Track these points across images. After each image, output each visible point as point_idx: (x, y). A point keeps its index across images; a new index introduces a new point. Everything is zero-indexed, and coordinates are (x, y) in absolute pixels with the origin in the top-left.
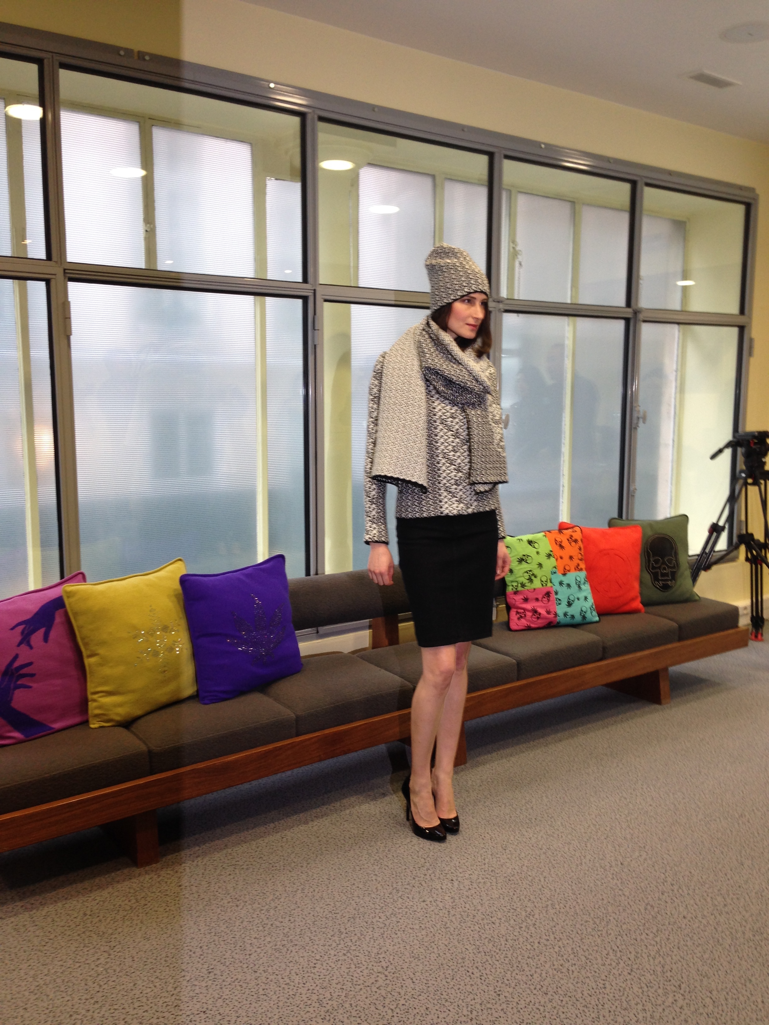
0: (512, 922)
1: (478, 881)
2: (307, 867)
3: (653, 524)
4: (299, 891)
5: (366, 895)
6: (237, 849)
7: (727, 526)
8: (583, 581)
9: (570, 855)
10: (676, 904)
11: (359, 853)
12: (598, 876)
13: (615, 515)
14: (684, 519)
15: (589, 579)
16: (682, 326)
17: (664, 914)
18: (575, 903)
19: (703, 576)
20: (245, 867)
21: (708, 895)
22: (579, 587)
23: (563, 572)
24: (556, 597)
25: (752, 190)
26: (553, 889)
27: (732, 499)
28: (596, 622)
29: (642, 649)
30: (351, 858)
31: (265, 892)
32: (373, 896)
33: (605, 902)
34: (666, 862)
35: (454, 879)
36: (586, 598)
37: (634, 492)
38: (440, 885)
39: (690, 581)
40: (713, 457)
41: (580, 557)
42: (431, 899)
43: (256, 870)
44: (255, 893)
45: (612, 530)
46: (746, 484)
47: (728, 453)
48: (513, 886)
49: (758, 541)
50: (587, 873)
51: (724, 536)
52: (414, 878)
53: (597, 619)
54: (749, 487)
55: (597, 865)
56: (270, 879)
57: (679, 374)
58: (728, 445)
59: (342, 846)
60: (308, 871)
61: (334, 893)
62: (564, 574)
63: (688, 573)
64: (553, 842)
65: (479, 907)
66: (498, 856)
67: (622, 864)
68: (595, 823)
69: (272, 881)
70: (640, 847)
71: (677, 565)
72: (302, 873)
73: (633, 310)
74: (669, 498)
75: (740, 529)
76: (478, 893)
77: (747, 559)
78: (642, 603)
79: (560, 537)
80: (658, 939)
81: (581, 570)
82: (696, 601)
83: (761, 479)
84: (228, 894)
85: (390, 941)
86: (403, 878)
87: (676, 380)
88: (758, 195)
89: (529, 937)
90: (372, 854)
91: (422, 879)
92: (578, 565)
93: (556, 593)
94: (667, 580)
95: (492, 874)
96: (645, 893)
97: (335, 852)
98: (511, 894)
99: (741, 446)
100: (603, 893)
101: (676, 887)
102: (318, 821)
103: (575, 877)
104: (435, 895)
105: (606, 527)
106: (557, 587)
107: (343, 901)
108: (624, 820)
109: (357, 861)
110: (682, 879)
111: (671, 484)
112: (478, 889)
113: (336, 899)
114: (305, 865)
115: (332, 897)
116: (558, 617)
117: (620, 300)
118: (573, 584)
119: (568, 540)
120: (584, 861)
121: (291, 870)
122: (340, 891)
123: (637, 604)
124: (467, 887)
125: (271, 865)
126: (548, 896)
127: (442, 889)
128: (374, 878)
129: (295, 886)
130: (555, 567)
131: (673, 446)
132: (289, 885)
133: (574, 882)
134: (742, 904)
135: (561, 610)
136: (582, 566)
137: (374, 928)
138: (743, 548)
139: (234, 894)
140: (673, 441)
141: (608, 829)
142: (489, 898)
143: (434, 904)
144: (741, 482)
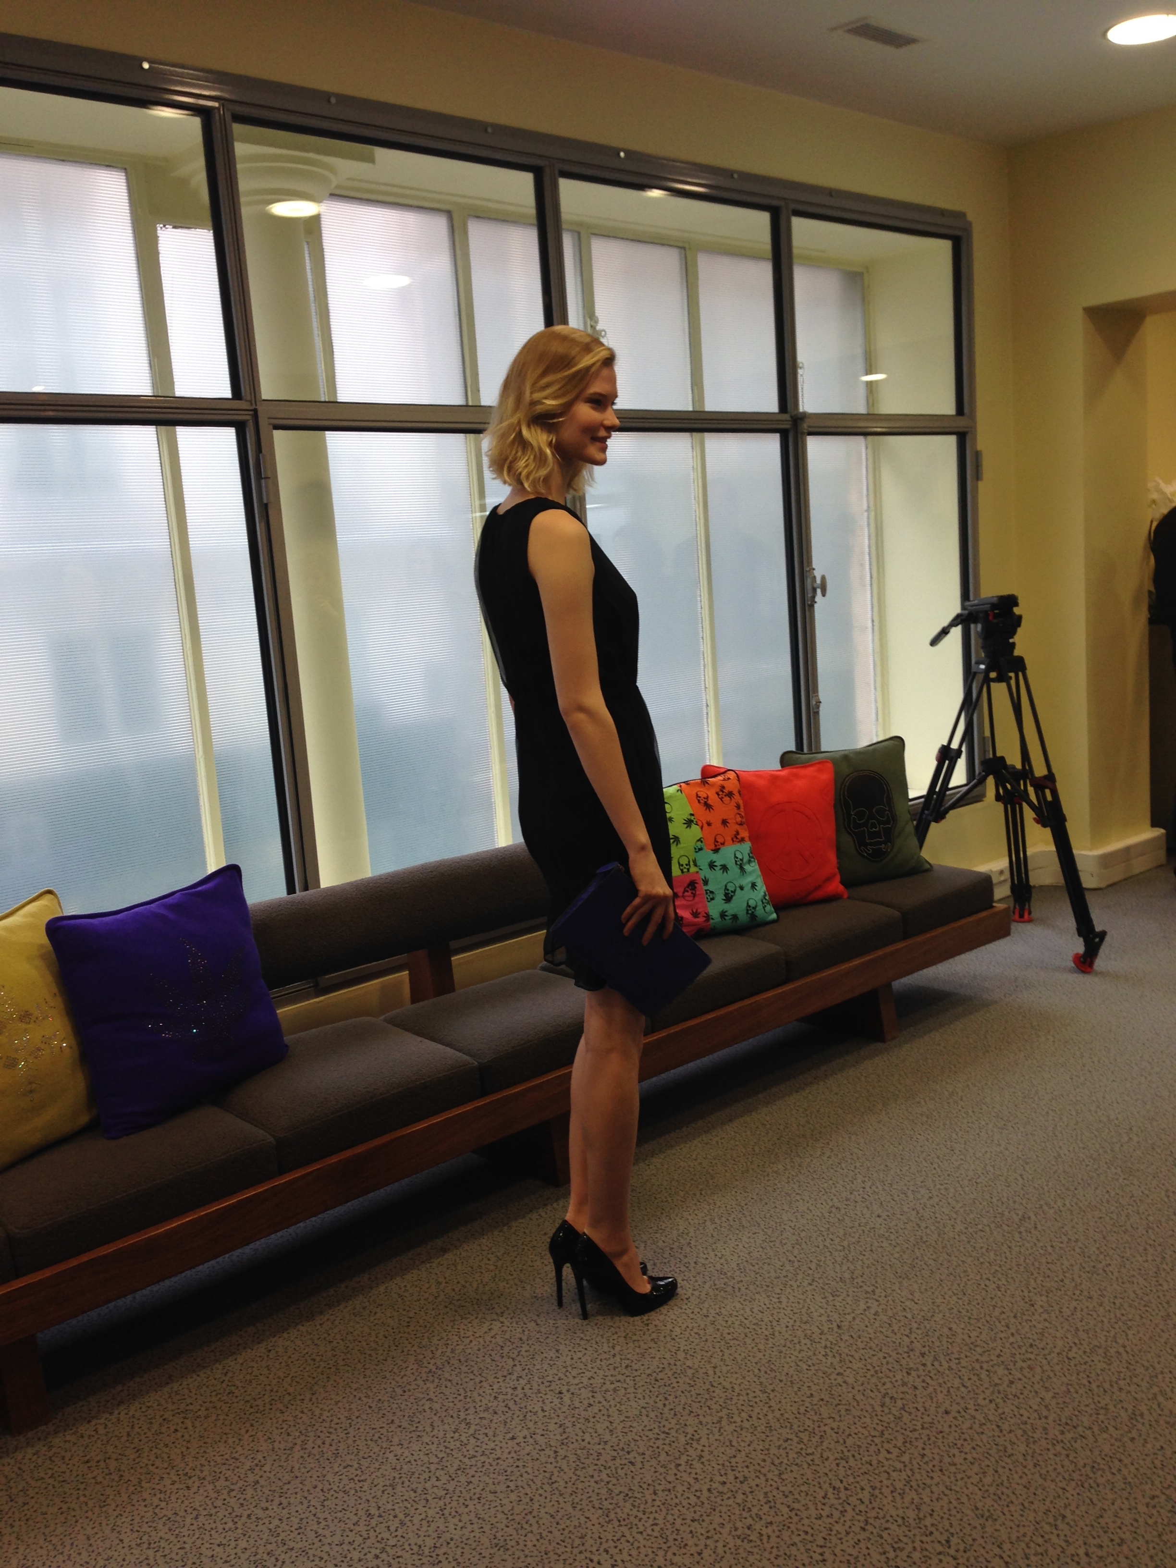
0: (663, 1456)
1: (604, 1389)
2: (311, 1400)
3: (847, 758)
4: (298, 1448)
5: (414, 1440)
6: (190, 1380)
7: (964, 749)
8: (746, 859)
9: (755, 1321)
10: (930, 1389)
11: (400, 1363)
12: (803, 1354)
13: (793, 748)
14: (897, 744)
15: (755, 854)
16: (870, 438)
17: (913, 1411)
18: (766, 1409)
19: (935, 829)
20: (202, 1413)
21: (981, 1368)
22: (741, 868)
23: (713, 847)
24: (705, 888)
25: (961, 215)
26: (728, 1386)
27: (969, 705)
28: (774, 922)
29: (849, 959)
30: (388, 1375)
31: (237, 1455)
32: (426, 1439)
33: (815, 1400)
34: (909, 1316)
35: (564, 1390)
36: (753, 886)
37: (818, 707)
38: (540, 1404)
39: (915, 841)
40: (934, 642)
41: (739, 819)
42: (525, 1432)
43: (221, 1417)
44: (218, 1459)
45: (785, 772)
46: (987, 681)
47: (956, 633)
48: (662, 1390)
49: (1013, 767)
50: (784, 1349)
51: (961, 765)
52: (496, 1398)
53: (774, 916)
54: (993, 685)
55: (799, 1333)
56: (247, 1431)
57: (873, 514)
58: (954, 623)
59: (373, 1353)
60: (314, 1408)
61: (358, 1442)
62: (716, 851)
63: (910, 828)
64: (725, 1302)
65: (607, 1437)
66: (634, 1338)
67: (839, 1327)
68: (792, 1258)
69: (250, 1433)
70: (867, 1292)
71: (894, 818)
72: (302, 1412)
73: (791, 417)
74: (874, 711)
75: (984, 751)
76: (604, 1412)
77: (998, 798)
78: (841, 882)
79: (703, 792)
80: (906, 1458)
81: (742, 840)
82: (927, 871)
83: (1011, 672)
84: (173, 1468)
85: (456, 1521)
86: (478, 1399)
87: (869, 525)
88: (970, 224)
89: (692, 1482)
90: (425, 1361)
91: (509, 1397)
92: (738, 833)
93: (706, 882)
94: (880, 843)
95: (627, 1374)
96: (880, 1375)
97: (359, 1366)
98: (660, 1405)
99: (975, 622)
100: (811, 1384)
101: (928, 1360)
102: (331, 1312)
103: (764, 1361)
104: (531, 1425)
105: (778, 767)
106: (706, 872)
107: (374, 1456)
108: (839, 1248)
109: (398, 1379)
110: (937, 1343)
111: (875, 689)
112: (604, 1403)
113: (361, 1454)
114: (308, 1396)
115: (356, 1451)
116: (712, 921)
117: (769, 403)
118: (731, 864)
119: (718, 794)
120: (777, 1328)
121: (284, 1409)
122: (368, 1438)
123: (836, 886)
124: (586, 1402)
125: (249, 1405)
126: (721, 1401)
127: (543, 1410)
128: (428, 1405)
129: (290, 1439)
130: (699, 840)
131: (873, 629)
132: (278, 1438)
133: (763, 1369)
134: (1038, 1377)
135: (714, 909)
136: (744, 833)
137: (427, 1501)
138: (990, 781)
139: (183, 1465)
140: (873, 621)
141: (813, 1266)
142: (622, 1418)
143: (531, 1441)
144: (980, 678)
